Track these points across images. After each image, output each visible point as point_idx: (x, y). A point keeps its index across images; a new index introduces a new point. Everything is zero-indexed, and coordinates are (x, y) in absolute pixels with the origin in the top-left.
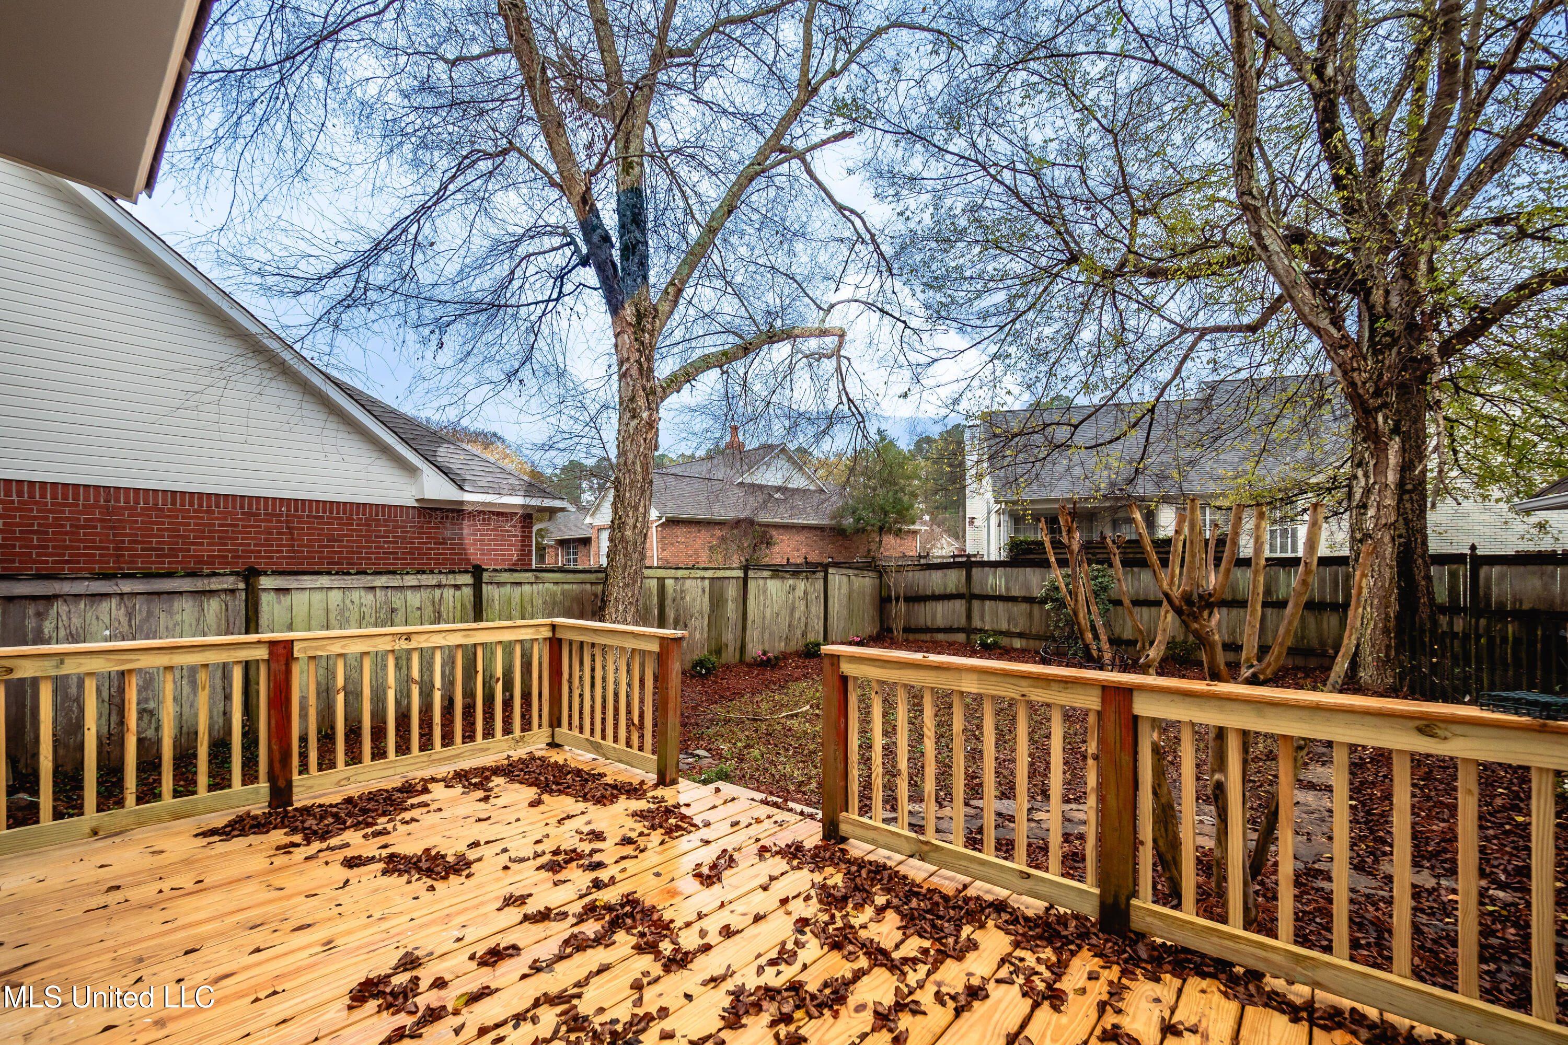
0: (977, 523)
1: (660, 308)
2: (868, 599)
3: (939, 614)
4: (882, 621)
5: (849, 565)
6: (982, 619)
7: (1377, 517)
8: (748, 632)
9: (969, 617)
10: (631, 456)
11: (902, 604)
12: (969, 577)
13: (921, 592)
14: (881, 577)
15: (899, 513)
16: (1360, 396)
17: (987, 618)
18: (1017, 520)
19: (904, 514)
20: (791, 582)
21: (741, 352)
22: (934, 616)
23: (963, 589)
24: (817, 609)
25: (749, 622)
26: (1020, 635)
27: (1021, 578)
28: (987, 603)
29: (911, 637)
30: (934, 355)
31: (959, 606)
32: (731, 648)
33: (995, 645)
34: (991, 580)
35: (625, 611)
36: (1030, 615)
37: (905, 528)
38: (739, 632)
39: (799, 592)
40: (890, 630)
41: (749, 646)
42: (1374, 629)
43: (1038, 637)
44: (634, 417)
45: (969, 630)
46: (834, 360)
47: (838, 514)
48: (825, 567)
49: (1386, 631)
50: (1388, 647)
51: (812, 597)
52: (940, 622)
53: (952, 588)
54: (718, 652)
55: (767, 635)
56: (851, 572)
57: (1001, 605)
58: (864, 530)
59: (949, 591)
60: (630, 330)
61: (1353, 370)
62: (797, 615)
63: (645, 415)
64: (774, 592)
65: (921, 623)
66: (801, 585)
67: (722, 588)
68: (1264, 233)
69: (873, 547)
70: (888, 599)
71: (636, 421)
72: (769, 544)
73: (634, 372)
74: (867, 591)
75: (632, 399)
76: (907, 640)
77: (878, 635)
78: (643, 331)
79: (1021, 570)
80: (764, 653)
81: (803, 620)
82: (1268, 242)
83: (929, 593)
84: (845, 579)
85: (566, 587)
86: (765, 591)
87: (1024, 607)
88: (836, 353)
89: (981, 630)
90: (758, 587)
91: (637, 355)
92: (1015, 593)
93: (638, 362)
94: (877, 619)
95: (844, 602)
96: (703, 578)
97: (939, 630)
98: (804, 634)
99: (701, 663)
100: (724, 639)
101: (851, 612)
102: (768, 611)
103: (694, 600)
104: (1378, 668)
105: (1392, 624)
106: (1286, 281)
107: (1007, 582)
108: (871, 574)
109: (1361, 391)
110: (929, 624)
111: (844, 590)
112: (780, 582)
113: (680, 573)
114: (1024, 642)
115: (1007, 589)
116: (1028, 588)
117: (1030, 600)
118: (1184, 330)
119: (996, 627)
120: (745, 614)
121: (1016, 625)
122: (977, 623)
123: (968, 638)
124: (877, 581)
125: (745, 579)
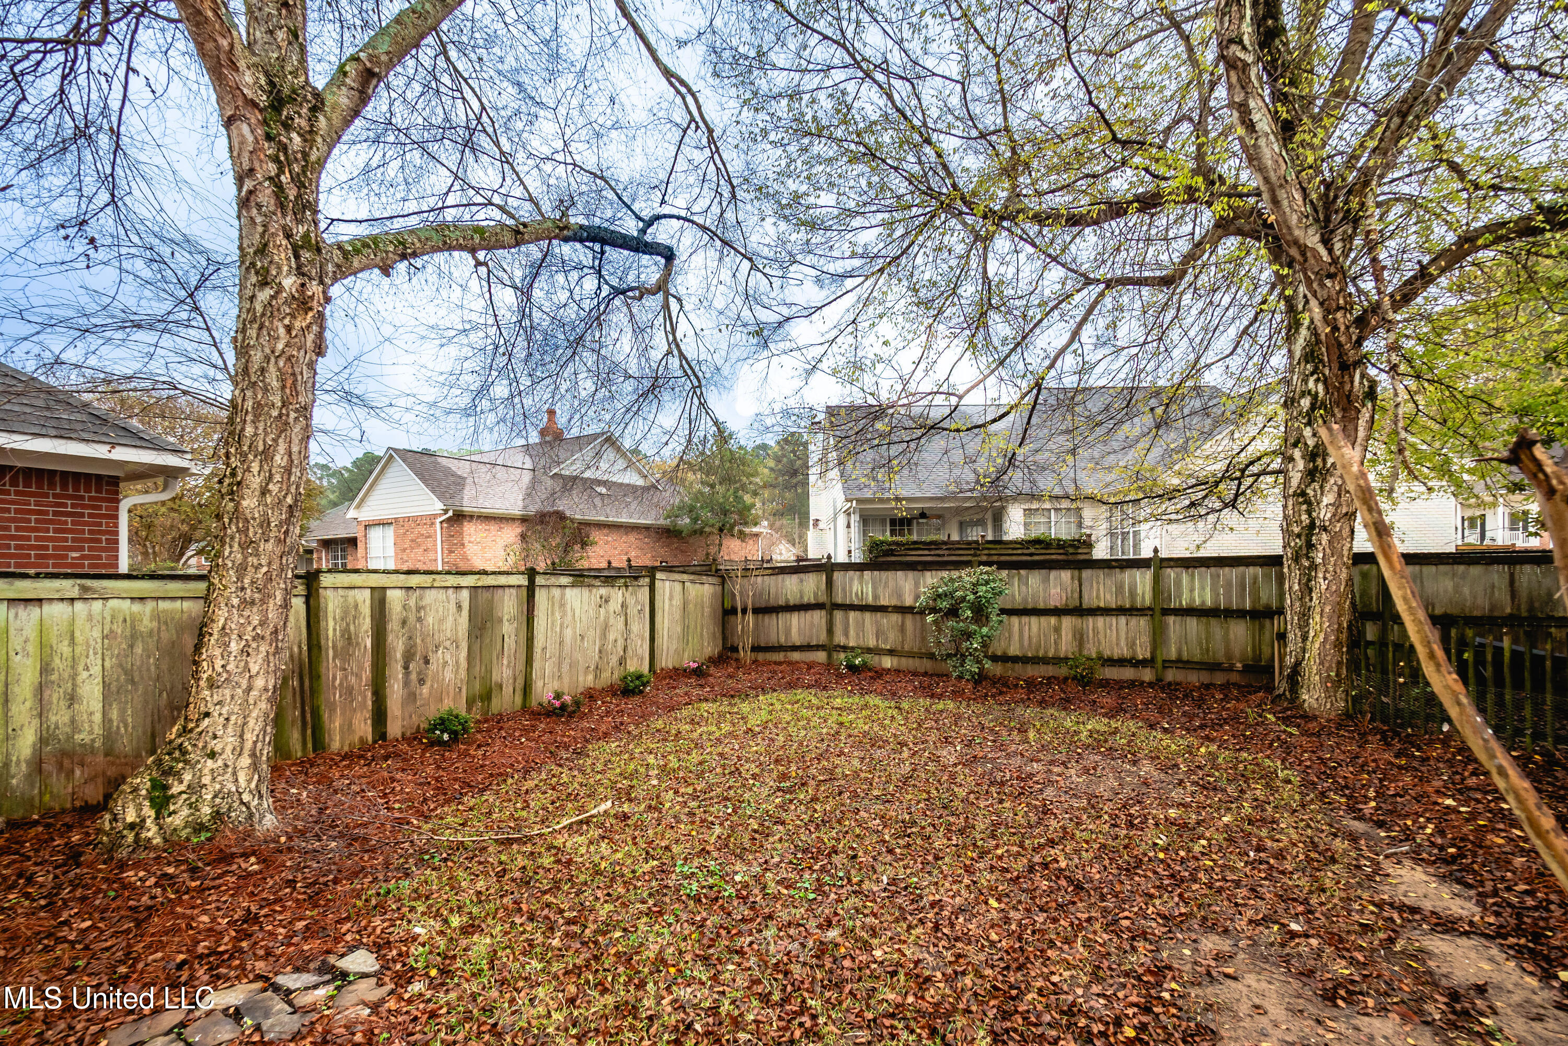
0: (821, 525)
1: (329, 99)
2: (707, 610)
3: (794, 630)
4: (724, 638)
5: (683, 569)
6: (846, 634)
7: (1337, 505)
8: (536, 665)
9: (830, 631)
10: (257, 357)
11: (750, 617)
12: (830, 583)
13: (772, 603)
14: (723, 584)
15: (740, 513)
16: (1340, 345)
17: (852, 633)
18: (866, 520)
19: (745, 516)
20: (603, 591)
21: (508, 238)
22: (788, 632)
23: (823, 598)
24: (640, 627)
25: (537, 649)
26: (891, 652)
27: (891, 584)
28: (852, 615)
29: (761, 656)
30: (786, 312)
31: (818, 618)
32: (508, 690)
33: (865, 667)
34: (856, 587)
35: (245, 652)
36: (902, 629)
37: (747, 530)
38: (521, 666)
39: (615, 605)
40: (735, 649)
41: (538, 685)
42: (1324, 643)
43: (910, 655)
44: (264, 284)
45: (830, 648)
46: (660, 296)
47: (673, 514)
48: (651, 572)
49: (1338, 644)
50: (1339, 663)
51: (633, 611)
52: (796, 638)
53: (809, 598)
54: (487, 696)
55: (565, 667)
56: (685, 577)
57: (867, 615)
58: (701, 532)
59: (806, 600)
60: (255, 117)
61: (1339, 308)
62: (611, 637)
63: (289, 282)
64: (577, 605)
65: (773, 640)
66: (617, 595)
67: (491, 602)
68: (1252, 104)
69: (713, 550)
70: (733, 611)
71: (268, 292)
72: (584, 544)
73: (266, 196)
74: (707, 601)
75: (262, 250)
76: (755, 662)
77: (720, 656)
78: (287, 126)
79: (890, 575)
80: (558, 696)
81: (621, 643)
82: (1256, 117)
83: (782, 602)
84: (678, 587)
85: (163, 605)
86: (562, 605)
87: (895, 618)
88: (662, 287)
89: (845, 648)
90: (551, 599)
91: (272, 168)
92: (884, 602)
93: (274, 181)
94: (719, 635)
95: (677, 615)
96: (458, 588)
97: (795, 648)
98: (622, 661)
99: (442, 723)
100: (496, 677)
101: (686, 628)
102: (568, 633)
103: (442, 621)
104: (1327, 690)
105: (1344, 636)
106: (1273, 177)
107: (874, 589)
108: (711, 580)
109: (1343, 339)
110: (782, 640)
111: (677, 601)
112: (585, 591)
113: (415, 580)
114: (895, 660)
115: (875, 597)
116: (900, 596)
117: (902, 610)
118: (1088, 282)
119: (862, 644)
120: (530, 640)
121: (885, 641)
122: (839, 639)
123: (830, 656)
124: (719, 589)
125: (531, 589)
